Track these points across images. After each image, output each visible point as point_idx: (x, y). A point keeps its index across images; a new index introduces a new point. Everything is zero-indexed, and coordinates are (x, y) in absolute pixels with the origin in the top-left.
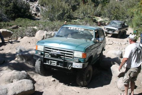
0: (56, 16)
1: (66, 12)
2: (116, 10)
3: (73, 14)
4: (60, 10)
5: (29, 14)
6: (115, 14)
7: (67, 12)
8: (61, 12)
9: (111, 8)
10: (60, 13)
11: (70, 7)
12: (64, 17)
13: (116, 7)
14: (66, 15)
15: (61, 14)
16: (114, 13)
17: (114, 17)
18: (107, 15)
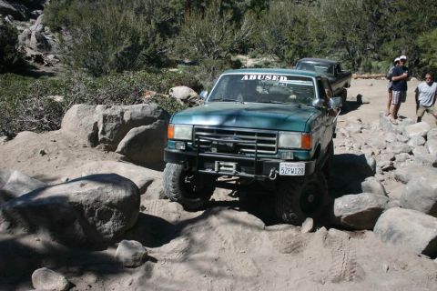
0: (112, 58)
1: (141, 42)
2: (295, 29)
3: (165, 48)
4: (123, 40)
5: (16, 59)
6: (295, 42)
7: (146, 44)
8: (127, 43)
9: (282, 24)
10: (122, 48)
11: (153, 26)
12: (139, 61)
13: (295, 20)
14: (143, 52)
15: (125, 49)
16: (293, 39)
17: (291, 51)
18: (270, 47)
